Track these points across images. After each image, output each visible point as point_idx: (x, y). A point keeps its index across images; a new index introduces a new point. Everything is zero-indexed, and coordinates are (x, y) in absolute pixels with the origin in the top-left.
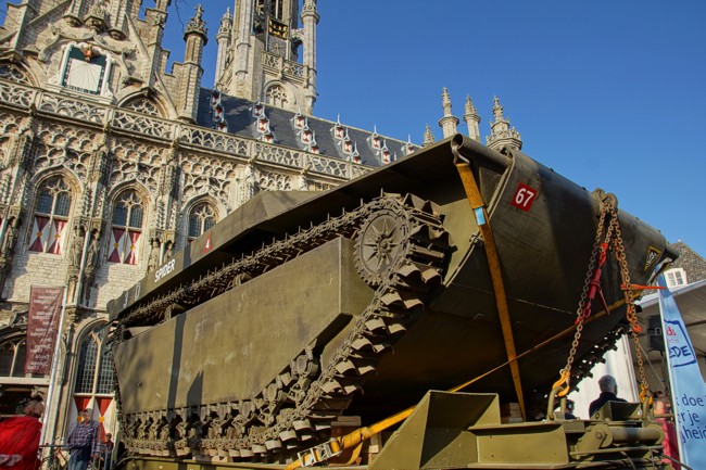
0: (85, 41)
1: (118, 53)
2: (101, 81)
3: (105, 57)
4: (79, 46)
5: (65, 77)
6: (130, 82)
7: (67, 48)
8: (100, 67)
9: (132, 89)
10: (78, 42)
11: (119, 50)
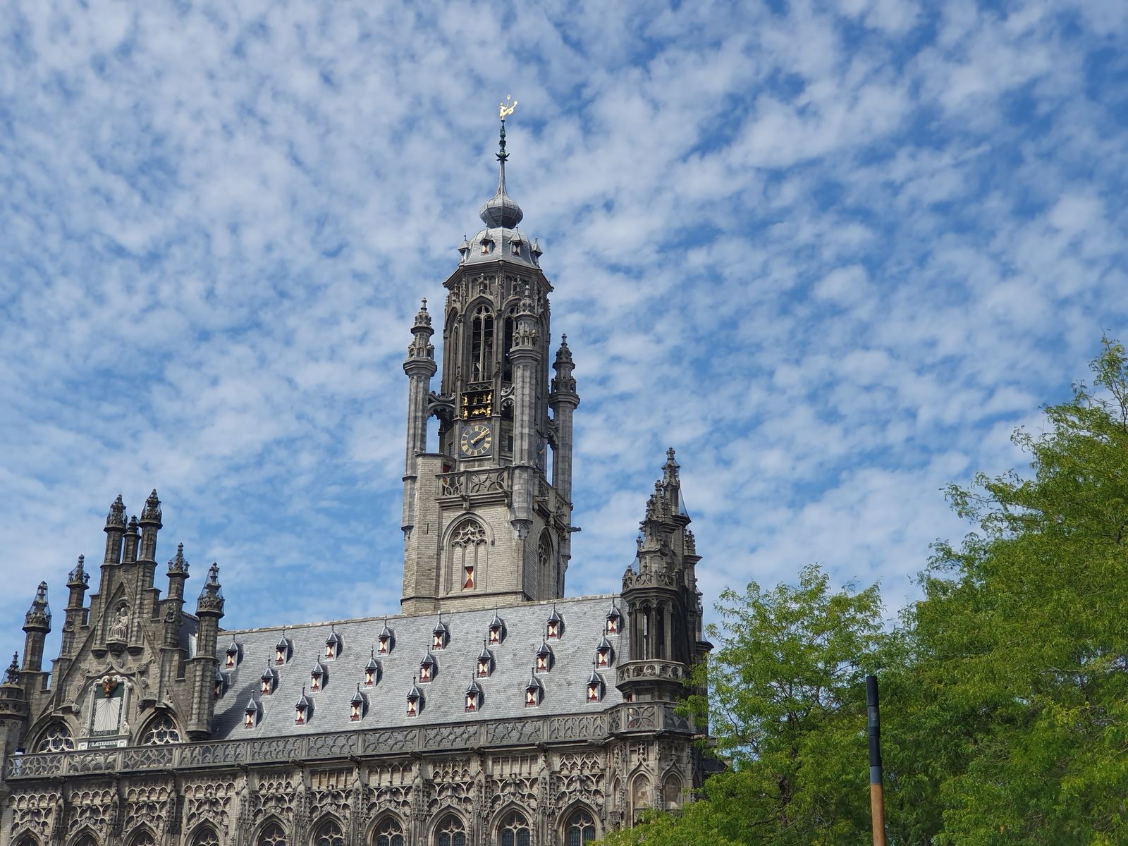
0: (106, 674)
1: (133, 675)
2: (120, 714)
3: (122, 684)
4: (101, 682)
5: (92, 723)
6: (145, 704)
7: (93, 688)
8: (119, 699)
9: (149, 711)
10: (100, 677)
11: (135, 670)
